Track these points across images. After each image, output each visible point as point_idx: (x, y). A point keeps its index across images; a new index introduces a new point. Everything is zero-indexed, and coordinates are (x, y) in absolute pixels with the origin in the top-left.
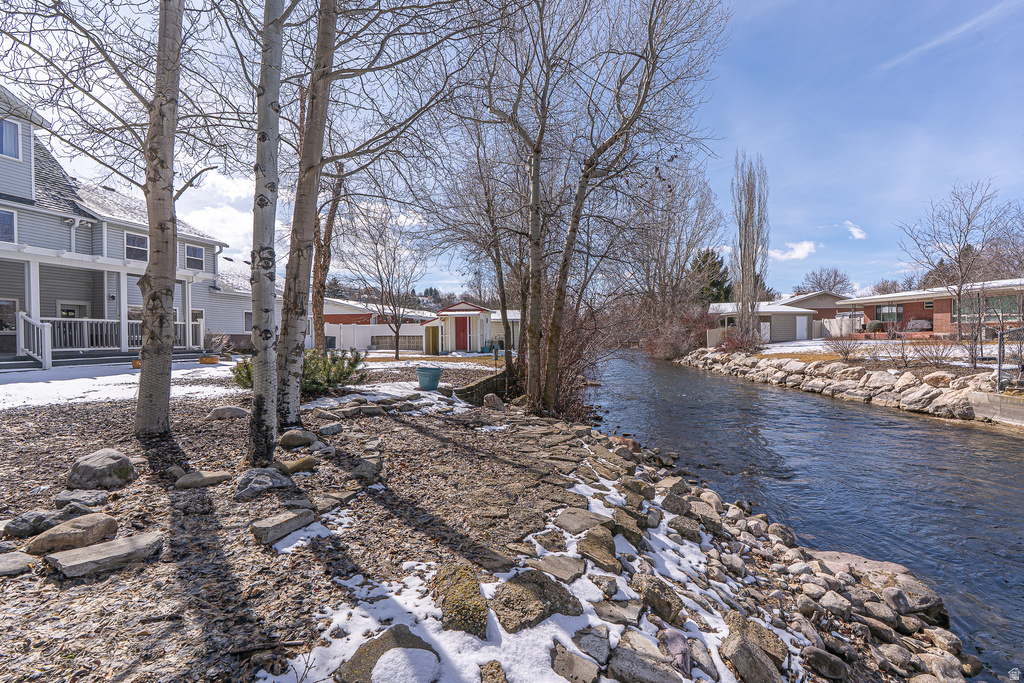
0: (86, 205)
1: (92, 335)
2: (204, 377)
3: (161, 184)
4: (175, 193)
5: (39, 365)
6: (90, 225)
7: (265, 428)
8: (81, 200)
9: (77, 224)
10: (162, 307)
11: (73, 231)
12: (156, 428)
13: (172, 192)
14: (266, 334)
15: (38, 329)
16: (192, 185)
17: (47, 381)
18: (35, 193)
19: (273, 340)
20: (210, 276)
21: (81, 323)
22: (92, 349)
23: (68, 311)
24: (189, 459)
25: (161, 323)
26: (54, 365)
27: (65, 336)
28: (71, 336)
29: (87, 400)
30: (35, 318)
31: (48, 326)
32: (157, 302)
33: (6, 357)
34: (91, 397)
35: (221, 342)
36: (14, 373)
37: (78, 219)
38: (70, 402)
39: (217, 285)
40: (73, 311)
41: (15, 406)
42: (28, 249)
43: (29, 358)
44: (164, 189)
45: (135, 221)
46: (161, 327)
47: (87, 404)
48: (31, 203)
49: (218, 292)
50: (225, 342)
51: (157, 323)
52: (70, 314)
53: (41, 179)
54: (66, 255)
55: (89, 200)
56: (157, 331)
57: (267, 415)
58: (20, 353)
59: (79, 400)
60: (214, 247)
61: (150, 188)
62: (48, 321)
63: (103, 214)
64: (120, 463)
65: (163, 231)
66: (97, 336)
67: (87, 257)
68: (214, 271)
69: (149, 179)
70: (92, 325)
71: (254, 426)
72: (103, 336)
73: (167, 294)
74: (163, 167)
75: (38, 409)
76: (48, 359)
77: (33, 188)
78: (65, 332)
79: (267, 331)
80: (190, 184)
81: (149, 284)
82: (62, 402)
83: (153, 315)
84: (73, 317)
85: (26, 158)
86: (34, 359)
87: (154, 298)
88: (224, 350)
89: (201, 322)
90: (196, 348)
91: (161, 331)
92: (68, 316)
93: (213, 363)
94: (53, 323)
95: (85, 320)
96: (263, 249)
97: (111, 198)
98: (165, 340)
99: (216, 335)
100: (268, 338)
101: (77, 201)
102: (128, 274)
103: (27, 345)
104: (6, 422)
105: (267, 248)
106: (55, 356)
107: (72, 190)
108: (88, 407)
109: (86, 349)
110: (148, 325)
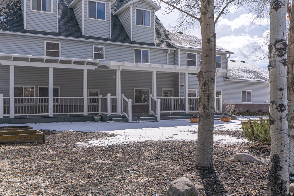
0: (173, 42)
1: (174, 105)
2: (224, 129)
3: (208, 15)
4: (215, 19)
5: (156, 119)
6: (174, 51)
7: (280, 181)
8: (171, 40)
9: (169, 52)
10: (209, 89)
11: (168, 55)
12: (206, 164)
13: (213, 19)
14: (281, 108)
15: (156, 102)
16: (223, 13)
17: (158, 127)
18: (155, 40)
19: (286, 112)
20: (225, 71)
21: (171, 99)
22: (175, 112)
23: (166, 93)
24: (227, 192)
25: (209, 99)
26: (161, 119)
27: (165, 105)
28: (167, 105)
29: (173, 139)
30: (155, 97)
31: (159, 100)
32: (206, 87)
33: (146, 115)
34: (175, 138)
35: (231, 108)
36: (148, 123)
37: (169, 49)
38: (167, 140)
39: (228, 76)
40: (168, 93)
41: (148, 140)
42: (153, 65)
43: (153, 115)
44: (209, 18)
45: (191, 46)
46: (208, 102)
47: (174, 142)
48: (154, 45)
49: (228, 80)
50: (233, 108)
51: (206, 100)
52: (167, 94)
53: (157, 33)
54: (166, 66)
55: (174, 40)
56: (206, 104)
57: (282, 172)
58: (150, 114)
59: (170, 139)
60: (226, 54)
61: (203, 19)
62: (159, 98)
63: (178, 45)
64: (191, 189)
65: (209, 44)
66: (176, 105)
67: (173, 67)
68: (226, 68)
69: (202, 14)
70: (174, 99)
71: (272, 178)
72: (179, 105)
73: (211, 82)
74: (209, 5)
75: (156, 143)
76: (159, 117)
77: (155, 38)
78: (165, 103)
79: (282, 105)
80: (222, 12)
81: (202, 76)
82: (164, 139)
83: (205, 94)
84: (168, 96)
85: (152, 25)
86: (155, 116)
87: (205, 84)
88: (232, 113)
89: (221, 97)
90: (218, 112)
91: (208, 104)
92: (166, 96)
93: (228, 121)
94: (161, 99)
95: (172, 97)
96: (277, 42)
97: (181, 37)
98: (210, 110)
99: (228, 105)
100: (282, 111)
101: (169, 41)
102: (189, 74)
103: (152, 110)
104: (144, 149)
105: (281, 41)
106: (162, 115)
107: (167, 36)
108: (174, 144)
109: (173, 112)
110: (202, 101)
